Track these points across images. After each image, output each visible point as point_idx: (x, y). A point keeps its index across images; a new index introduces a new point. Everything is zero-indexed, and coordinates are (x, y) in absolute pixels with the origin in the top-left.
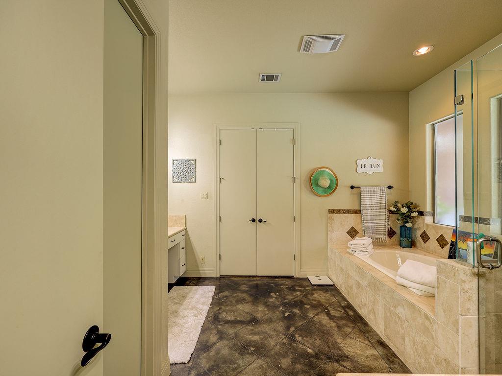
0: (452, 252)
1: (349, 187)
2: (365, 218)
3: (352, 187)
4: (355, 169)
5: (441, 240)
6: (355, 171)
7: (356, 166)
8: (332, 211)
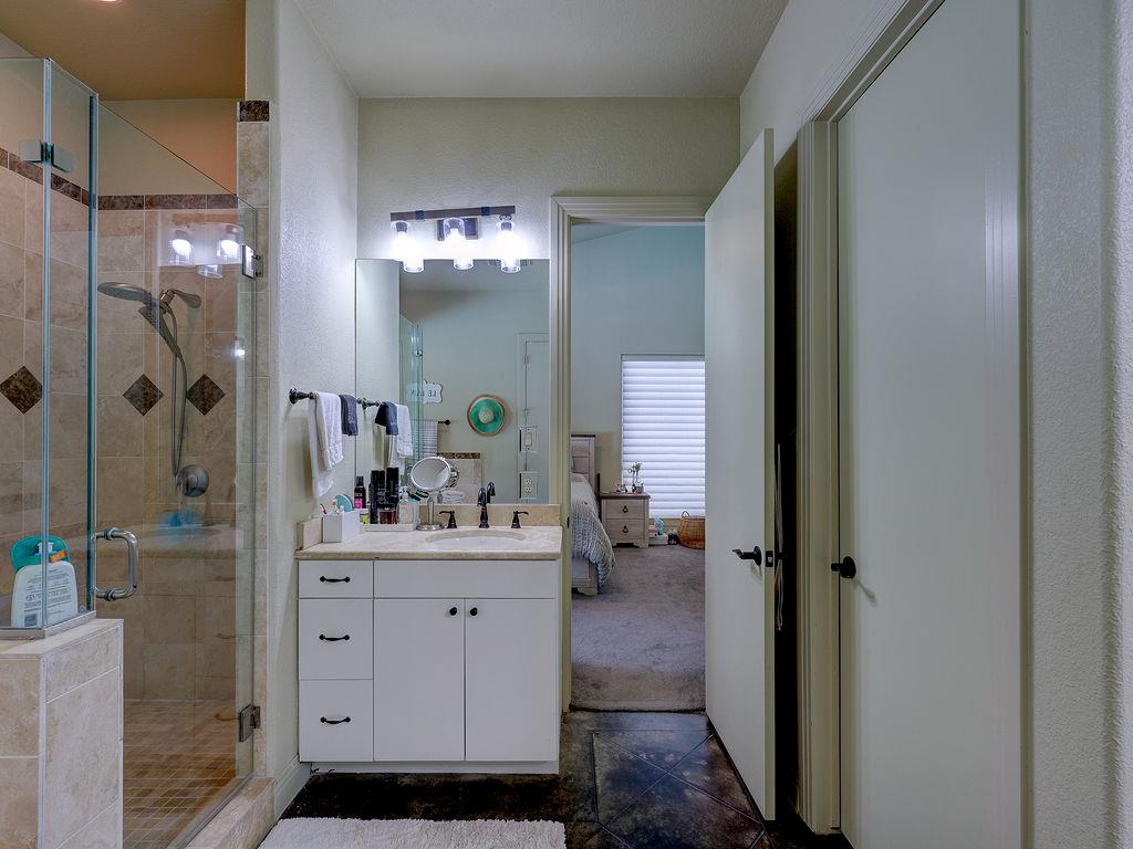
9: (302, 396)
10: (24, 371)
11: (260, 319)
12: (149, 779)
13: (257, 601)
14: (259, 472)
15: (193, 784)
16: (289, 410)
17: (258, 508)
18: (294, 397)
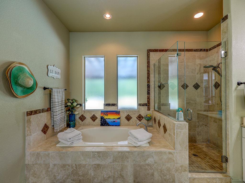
0: (102, 122)
1: (42, 88)
2: (55, 114)
3: (45, 88)
4: (46, 73)
5: (93, 118)
6: (46, 74)
7: (47, 70)
8: (30, 113)
9: (242, 83)
10: (197, 83)
11: (227, 66)
12: (210, 161)
13: (227, 133)
14: (227, 102)
15: (217, 167)
16: (237, 87)
17: (227, 111)
18: (239, 84)
